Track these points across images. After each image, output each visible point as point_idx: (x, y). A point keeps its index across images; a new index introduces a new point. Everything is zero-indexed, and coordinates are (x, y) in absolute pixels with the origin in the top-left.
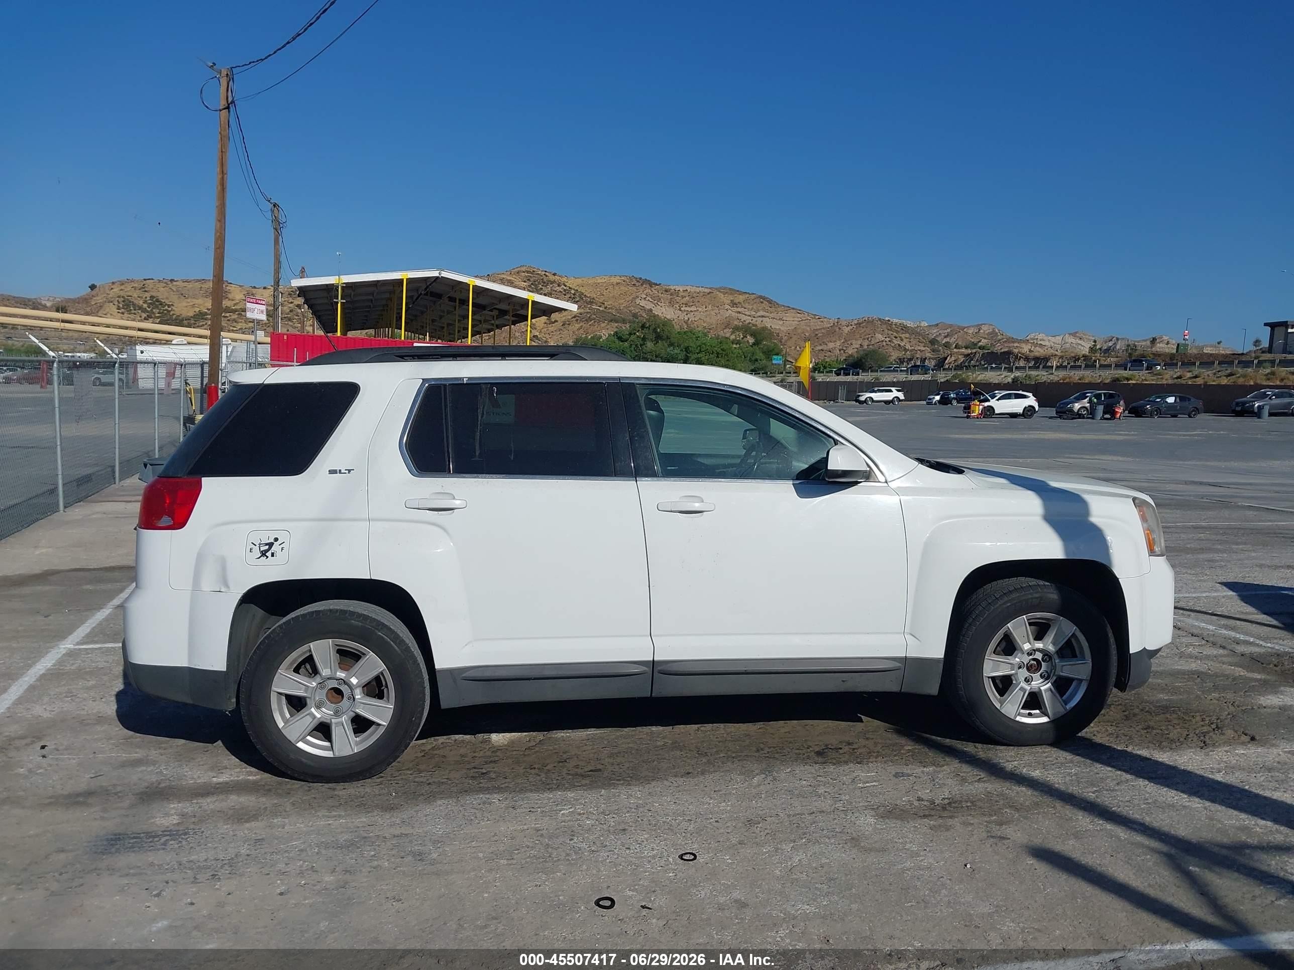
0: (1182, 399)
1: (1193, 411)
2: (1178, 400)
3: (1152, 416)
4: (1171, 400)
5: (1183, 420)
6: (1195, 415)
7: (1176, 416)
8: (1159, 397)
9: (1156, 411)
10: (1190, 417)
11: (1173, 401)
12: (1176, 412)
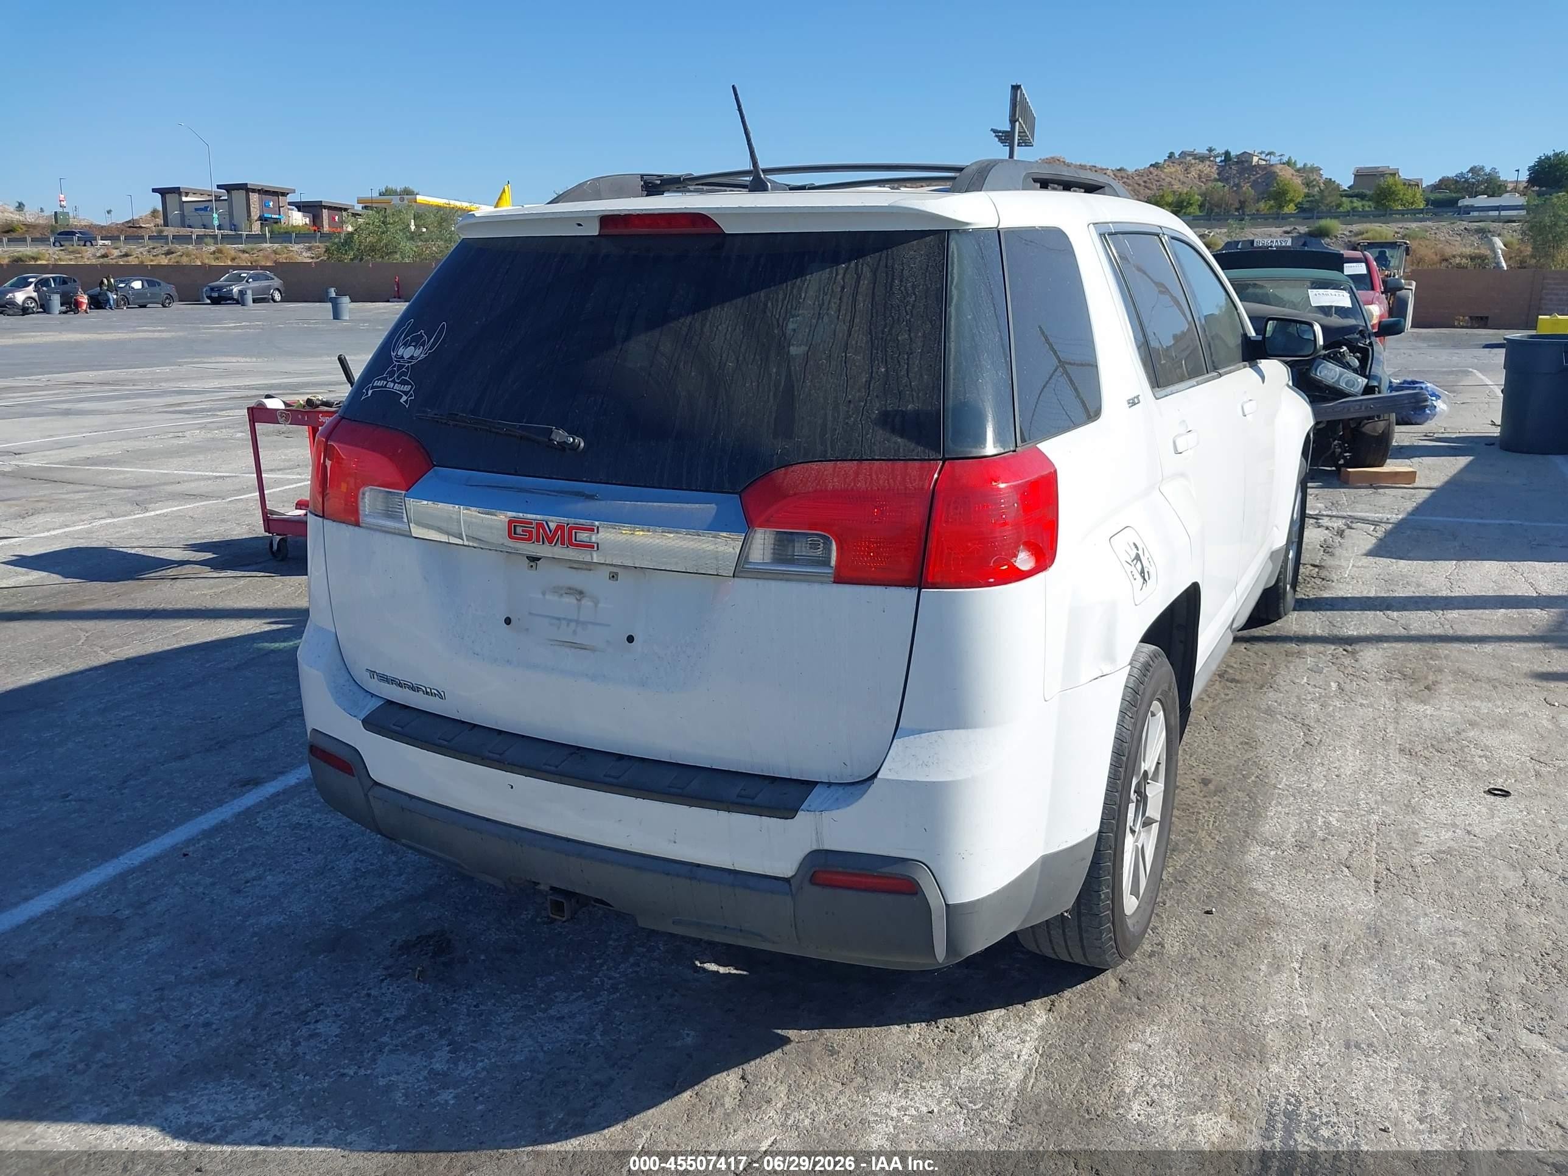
0: (151, 284)
1: (167, 298)
2: (146, 285)
3: (118, 306)
4: (137, 285)
5: (155, 311)
6: (170, 303)
7: (145, 306)
8: (122, 282)
9: (123, 300)
10: (164, 306)
11: (140, 287)
12: (144, 301)
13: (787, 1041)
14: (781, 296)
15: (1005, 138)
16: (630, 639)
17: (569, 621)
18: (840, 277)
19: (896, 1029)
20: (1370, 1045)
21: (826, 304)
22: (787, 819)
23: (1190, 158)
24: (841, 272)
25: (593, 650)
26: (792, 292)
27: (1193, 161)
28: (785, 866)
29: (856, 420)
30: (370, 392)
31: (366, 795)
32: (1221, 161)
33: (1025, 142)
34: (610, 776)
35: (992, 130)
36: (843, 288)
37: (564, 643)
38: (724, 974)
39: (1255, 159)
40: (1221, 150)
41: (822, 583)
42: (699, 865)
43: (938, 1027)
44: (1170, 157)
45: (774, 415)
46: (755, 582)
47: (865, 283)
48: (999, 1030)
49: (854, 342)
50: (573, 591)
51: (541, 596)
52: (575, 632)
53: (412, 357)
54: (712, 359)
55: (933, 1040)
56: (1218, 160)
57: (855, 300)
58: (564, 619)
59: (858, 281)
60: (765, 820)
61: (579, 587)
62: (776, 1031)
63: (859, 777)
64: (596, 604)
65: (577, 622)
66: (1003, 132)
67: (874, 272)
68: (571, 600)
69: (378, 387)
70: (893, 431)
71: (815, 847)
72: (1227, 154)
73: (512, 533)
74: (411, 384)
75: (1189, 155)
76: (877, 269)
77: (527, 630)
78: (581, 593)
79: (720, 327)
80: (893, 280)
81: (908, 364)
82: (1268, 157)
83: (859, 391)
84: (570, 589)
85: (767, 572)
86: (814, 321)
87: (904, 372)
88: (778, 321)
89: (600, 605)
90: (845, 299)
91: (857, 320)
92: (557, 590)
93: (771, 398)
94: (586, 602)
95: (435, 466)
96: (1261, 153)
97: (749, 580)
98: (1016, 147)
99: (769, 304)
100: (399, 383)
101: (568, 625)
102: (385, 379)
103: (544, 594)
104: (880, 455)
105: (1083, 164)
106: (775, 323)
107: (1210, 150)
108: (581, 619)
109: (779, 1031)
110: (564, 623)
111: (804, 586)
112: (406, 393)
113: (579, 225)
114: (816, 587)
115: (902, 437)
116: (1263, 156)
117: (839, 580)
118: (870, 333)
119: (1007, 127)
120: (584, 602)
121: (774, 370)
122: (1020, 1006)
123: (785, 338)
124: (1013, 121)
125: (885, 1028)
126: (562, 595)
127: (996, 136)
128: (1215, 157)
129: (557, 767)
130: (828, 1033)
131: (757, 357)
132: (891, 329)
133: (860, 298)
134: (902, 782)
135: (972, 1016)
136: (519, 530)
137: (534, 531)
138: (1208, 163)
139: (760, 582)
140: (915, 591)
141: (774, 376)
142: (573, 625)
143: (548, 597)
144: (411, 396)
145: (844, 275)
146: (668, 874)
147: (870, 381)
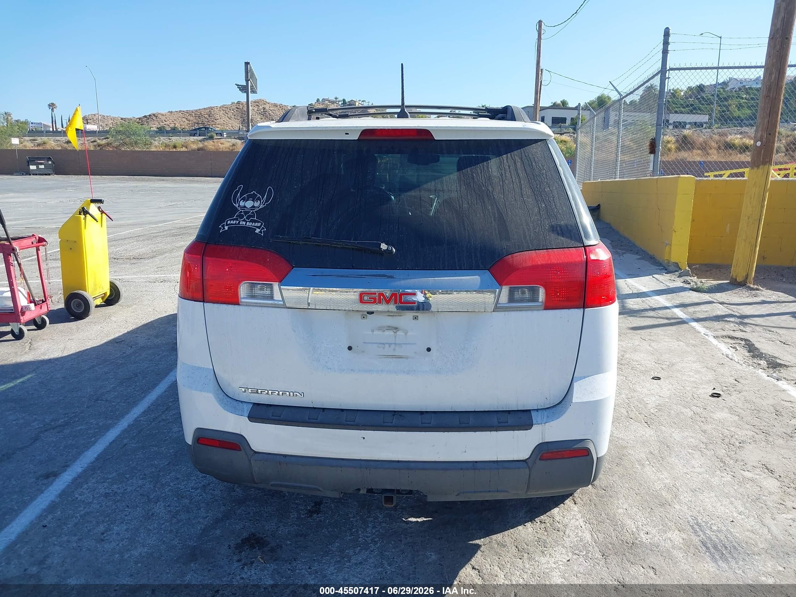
13: (478, 547)
14: (479, 171)
15: (244, 89)
16: (429, 350)
17: (390, 344)
18: (505, 161)
19: (520, 528)
20: (699, 489)
21: (504, 174)
22: (527, 430)
23: (327, 102)
24: (505, 159)
25: (407, 358)
26: (484, 169)
27: (329, 103)
28: (524, 454)
29: (539, 230)
30: (226, 228)
31: (250, 461)
32: (342, 104)
33: (254, 92)
34: (425, 423)
35: (236, 84)
36: (509, 167)
37: (388, 356)
38: (421, 522)
39: (357, 104)
40: (341, 98)
41: (538, 310)
42: (476, 462)
43: (537, 523)
44: (317, 101)
45: (497, 229)
46: (503, 313)
47: (519, 165)
48: (564, 517)
49: (525, 193)
50: (390, 328)
51: (371, 333)
52: (394, 350)
53: (253, 207)
54: (454, 203)
55: (540, 529)
56: (340, 103)
57: (517, 173)
58: (387, 343)
59: (515, 163)
60: (516, 432)
61: (395, 326)
62: (470, 542)
63: (553, 404)
64: (406, 334)
65: (395, 344)
66: (242, 86)
67: (521, 159)
68: (391, 333)
69: (233, 224)
70: (558, 234)
71: (541, 442)
72: (344, 100)
73: (362, 301)
74: (260, 222)
75: (326, 100)
76: (522, 158)
77: (363, 352)
78: (396, 328)
79: (452, 187)
80: (532, 163)
81: (554, 202)
82: (363, 103)
83: (536, 216)
84: (389, 327)
85: (507, 308)
86: (501, 183)
87: (554, 207)
88: (482, 183)
89: (408, 334)
90: (512, 172)
91: (522, 182)
92: (381, 328)
93: (493, 222)
94: (400, 333)
95: (294, 267)
96: (359, 101)
97: (500, 312)
98: (250, 94)
99: (475, 175)
100: (249, 222)
101: (390, 346)
102: (237, 219)
103: (373, 331)
104: (555, 246)
105: (276, 103)
106: (482, 185)
107: (336, 98)
108: (397, 342)
109: (471, 542)
110: (387, 346)
111: (529, 313)
112: (259, 227)
113: (346, 134)
114: (535, 313)
115: (563, 237)
116: (360, 102)
117: (547, 308)
118: (531, 188)
119: (244, 83)
120: (398, 333)
121: (490, 207)
122: (562, 505)
123: (489, 191)
124: (247, 81)
125: (516, 528)
126: (384, 331)
127: (238, 88)
128: (339, 102)
129: (392, 423)
130: (494, 537)
131: (478, 201)
132: (540, 186)
133: (520, 172)
134: (584, 403)
135: (547, 514)
136: (366, 298)
137: (377, 298)
138: (336, 104)
139: (506, 313)
140: (582, 310)
141: (491, 210)
142: (393, 346)
143: (375, 333)
144: (263, 228)
145: (507, 160)
146: (461, 469)
147: (540, 211)
